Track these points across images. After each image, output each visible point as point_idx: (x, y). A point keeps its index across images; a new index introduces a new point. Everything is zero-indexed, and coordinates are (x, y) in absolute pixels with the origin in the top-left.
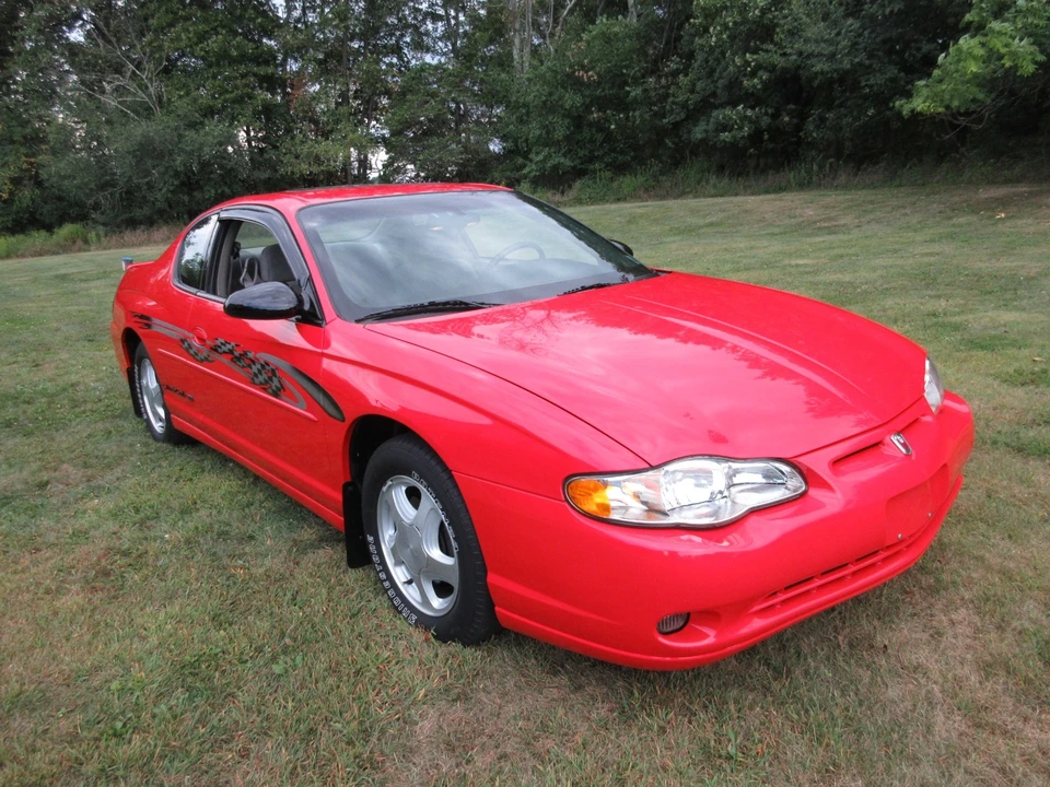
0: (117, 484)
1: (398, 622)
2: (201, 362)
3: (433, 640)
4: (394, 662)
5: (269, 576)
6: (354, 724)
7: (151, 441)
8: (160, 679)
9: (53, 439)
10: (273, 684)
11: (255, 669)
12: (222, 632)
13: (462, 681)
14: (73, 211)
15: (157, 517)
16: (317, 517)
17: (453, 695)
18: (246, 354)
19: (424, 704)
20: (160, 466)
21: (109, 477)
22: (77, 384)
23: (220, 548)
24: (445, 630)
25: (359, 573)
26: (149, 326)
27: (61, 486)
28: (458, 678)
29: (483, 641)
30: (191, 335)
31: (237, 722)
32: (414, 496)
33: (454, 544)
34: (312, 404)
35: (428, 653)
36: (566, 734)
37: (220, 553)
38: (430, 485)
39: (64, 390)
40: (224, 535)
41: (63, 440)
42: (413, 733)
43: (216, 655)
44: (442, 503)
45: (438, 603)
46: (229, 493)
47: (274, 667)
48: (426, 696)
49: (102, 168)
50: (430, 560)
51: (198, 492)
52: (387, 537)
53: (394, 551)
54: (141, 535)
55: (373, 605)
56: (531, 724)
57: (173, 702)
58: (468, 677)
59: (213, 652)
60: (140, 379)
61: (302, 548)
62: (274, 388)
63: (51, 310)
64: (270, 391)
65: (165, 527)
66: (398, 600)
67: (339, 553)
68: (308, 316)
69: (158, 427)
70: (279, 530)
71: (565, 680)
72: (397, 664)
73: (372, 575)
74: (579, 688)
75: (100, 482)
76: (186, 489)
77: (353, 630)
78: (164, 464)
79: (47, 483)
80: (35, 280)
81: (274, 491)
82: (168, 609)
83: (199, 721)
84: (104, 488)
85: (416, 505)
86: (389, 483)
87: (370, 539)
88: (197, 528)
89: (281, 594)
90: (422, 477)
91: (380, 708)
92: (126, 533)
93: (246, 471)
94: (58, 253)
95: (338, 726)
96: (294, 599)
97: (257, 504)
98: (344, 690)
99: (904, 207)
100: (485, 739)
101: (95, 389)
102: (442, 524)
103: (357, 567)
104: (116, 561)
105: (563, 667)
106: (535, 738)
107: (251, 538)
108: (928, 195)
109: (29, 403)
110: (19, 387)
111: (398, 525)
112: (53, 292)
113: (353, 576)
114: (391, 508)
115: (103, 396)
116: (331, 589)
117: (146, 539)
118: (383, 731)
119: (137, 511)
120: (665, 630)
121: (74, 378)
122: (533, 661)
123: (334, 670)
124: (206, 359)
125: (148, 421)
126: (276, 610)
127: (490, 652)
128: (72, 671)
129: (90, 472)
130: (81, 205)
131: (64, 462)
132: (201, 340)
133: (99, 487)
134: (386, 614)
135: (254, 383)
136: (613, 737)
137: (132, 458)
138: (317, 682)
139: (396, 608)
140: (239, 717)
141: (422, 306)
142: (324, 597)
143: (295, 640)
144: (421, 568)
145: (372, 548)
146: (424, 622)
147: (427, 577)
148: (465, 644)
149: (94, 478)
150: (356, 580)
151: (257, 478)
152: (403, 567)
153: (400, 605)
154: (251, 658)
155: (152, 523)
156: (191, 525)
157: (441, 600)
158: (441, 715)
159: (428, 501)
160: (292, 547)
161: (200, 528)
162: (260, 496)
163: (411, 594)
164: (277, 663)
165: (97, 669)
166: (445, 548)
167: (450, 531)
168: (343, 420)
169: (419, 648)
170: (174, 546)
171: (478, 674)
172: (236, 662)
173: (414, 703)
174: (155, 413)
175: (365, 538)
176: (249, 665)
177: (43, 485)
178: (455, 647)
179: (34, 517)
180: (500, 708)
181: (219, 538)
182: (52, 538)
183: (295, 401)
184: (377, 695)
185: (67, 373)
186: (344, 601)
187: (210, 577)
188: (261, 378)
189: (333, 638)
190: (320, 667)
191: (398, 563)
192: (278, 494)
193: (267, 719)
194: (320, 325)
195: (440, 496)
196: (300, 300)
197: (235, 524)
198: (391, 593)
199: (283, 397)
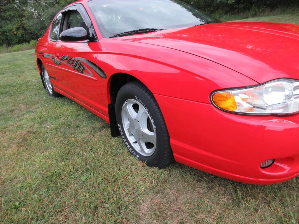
0: (36, 110)
1: (132, 158)
2: (58, 65)
3: (146, 166)
4: (130, 175)
5: (83, 141)
6: (114, 205)
7: (49, 96)
8: (38, 182)
9: (19, 97)
10: (81, 185)
11: (75, 178)
12: (63, 163)
13: (159, 184)
14: (35, 37)
15: (47, 120)
16: (101, 119)
17: (156, 191)
18: (71, 59)
19: (144, 194)
20: (50, 104)
21: (34, 108)
22: (30, 81)
23: (67, 131)
24: (151, 162)
25: (116, 139)
26: (43, 56)
27: (18, 111)
28: (158, 183)
29: (167, 166)
30: (55, 56)
31: (65, 202)
32: (136, 107)
33: (154, 127)
34: (95, 74)
35: (144, 172)
36: (210, 212)
37: (67, 132)
38: (143, 102)
39: (25, 83)
40: (68, 126)
41: (22, 97)
42: (140, 209)
43: (60, 172)
44: (148, 109)
45: (148, 152)
46: (72, 112)
47: (82, 177)
48: (144, 191)
49: (42, 23)
50: (144, 133)
51: (61, 111)
52: (126, 125)
53: (129, 130)
54: (40, 126)
55: (121, 151)
56: (192, 205)
57: (41, 193)
58: (162, 183)
59: (59, 171)
60: (44, 76)
61: (95, 130)
62: (81, 70)
63: (27, 62)
64: (80, 71)
65: (49, 123)
66: (131, 149)
67: (108, 131)
68: (92, 39)
69: (51, 91)
70: (88, 124)
71: (204, 184)
72: (131, 176)
73: (121, 139)
74: (211, 188)
75: (31, 110)
76: (58, 111)
77: (114, 162)
78: (52, 103)
79: (14, 110)
80: (24, 56)
81: (87, 110)
82: (45, 153)
83: (50, 202)
84: (31, 111)
85: (137, 111)
86: (126, 103)
87: (119, 126)
88: (59, 124)
89: (87, 147)
90: (140, 98)
91: (125, 196)
92: (35, 126)
93: (78, 104)
94: (32, 49)
95: (107, 206)
96: (91, 149)
97: (81, 115)
98: (110, 188)
99: (289, 20)
100: (172, 212)
101: (34, 82)
102: (148, 118)
103: (116, 137)
104: (30, 136)
105: (202, 178)
106: (196, 213)
107: (78, 127)
108: (296, 16)
109: (14, 87)
110: (12, 83)
111: (130, 120)
112: (28, 58)
113: (114, 140)
114: (127, 113)
115: (36, 84)
116: (105, 145)
117: (42, 128)
118: (126, 208)
119: (40, 118)
120: (263, 166)
121: (29, 79)
122: (189, 175)
123: (106, 179)
124: (60, 64)
125: (48, 90)
126: (85, 154)
127: (170, 171)
128: (6, 179)
129: (28, 106)
130: (36, 35)
131: (20, 104)
132: (58, 57)
133: (30, 111)
134: (127, 155)
135: (75, 70)
136: (233, 213)
137: (42, 102)
138: (99, 185)
139: (131, 153)
140: (66, 200)
141: (137, 31)
142: (103, 149)
143: (91, 166)
144: (140, 136)
145: (120, 129)
146: (142, 158)
147: (143, 141)
148: (160, 168)
149: (29, 108)
150: (115, 142)
151: (81, 107)
152: (133, 137)
153: (132, 151)
154: (74, 173)
155: (45, 122)
156: (57, 123)
157: (148, 150)
158: (152, 200)
159: (142, 108)
160: (92, 130)
161: (61, 124)
162: (82, 112)
163: (136, 147)
164: (83, 176)
165: (15, 177)
166: (150, 128)
167: (152, 121)
168: (106, 78)
169: (140, 169)
170: (51, 130)
171: (166, 181)
172: (67, 175)
173: (140, 194)
174: (49, 87)
175: (117, 126)
176: (72, 176)
177: (12, 111)
178: (156, 169)
179: (7, 121)
180: (177, 197)
181: (67, 127)
182: (11, 128)
183: (89, 73)
184: (124, 190)
185: (27, 78)
186: (110, 150)
187: (62, 141)
188: (77, 67)
189: (105, 165)
190: (100, 178)
191: (131, 135)
192: (88, 111)
193: (78, 201)
194: (96, 42)
195: (147, 106)
196: (88, 33)
197: (73, 122)
198: (128, 147)
199: (85, 73)
